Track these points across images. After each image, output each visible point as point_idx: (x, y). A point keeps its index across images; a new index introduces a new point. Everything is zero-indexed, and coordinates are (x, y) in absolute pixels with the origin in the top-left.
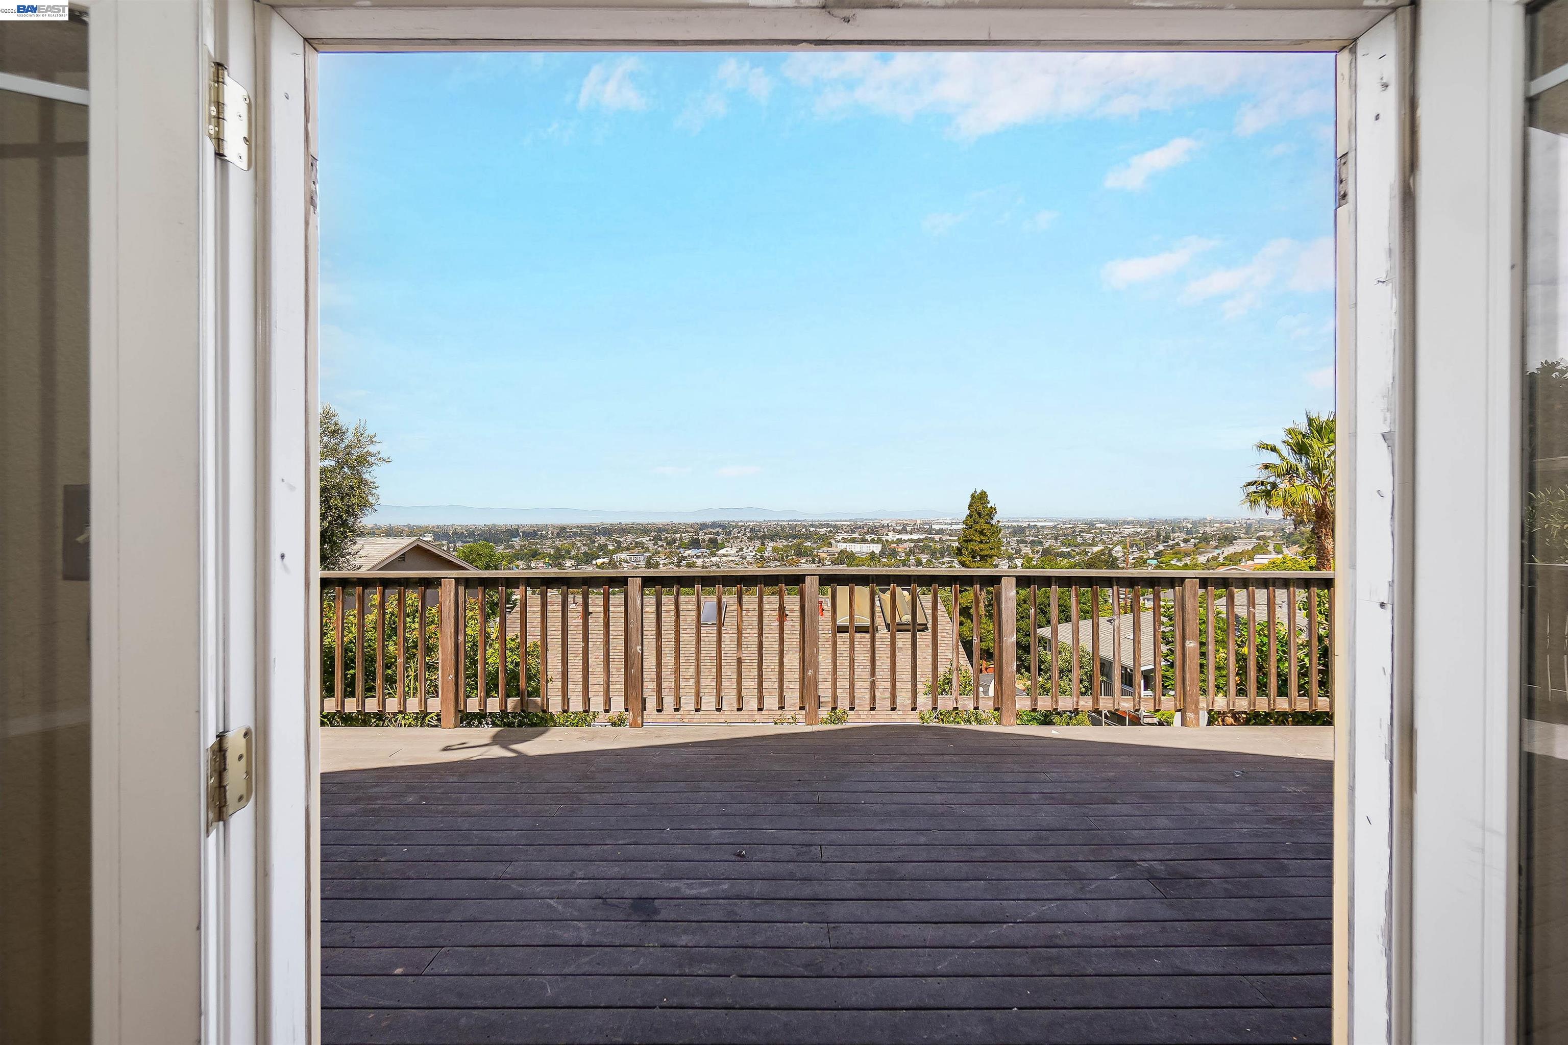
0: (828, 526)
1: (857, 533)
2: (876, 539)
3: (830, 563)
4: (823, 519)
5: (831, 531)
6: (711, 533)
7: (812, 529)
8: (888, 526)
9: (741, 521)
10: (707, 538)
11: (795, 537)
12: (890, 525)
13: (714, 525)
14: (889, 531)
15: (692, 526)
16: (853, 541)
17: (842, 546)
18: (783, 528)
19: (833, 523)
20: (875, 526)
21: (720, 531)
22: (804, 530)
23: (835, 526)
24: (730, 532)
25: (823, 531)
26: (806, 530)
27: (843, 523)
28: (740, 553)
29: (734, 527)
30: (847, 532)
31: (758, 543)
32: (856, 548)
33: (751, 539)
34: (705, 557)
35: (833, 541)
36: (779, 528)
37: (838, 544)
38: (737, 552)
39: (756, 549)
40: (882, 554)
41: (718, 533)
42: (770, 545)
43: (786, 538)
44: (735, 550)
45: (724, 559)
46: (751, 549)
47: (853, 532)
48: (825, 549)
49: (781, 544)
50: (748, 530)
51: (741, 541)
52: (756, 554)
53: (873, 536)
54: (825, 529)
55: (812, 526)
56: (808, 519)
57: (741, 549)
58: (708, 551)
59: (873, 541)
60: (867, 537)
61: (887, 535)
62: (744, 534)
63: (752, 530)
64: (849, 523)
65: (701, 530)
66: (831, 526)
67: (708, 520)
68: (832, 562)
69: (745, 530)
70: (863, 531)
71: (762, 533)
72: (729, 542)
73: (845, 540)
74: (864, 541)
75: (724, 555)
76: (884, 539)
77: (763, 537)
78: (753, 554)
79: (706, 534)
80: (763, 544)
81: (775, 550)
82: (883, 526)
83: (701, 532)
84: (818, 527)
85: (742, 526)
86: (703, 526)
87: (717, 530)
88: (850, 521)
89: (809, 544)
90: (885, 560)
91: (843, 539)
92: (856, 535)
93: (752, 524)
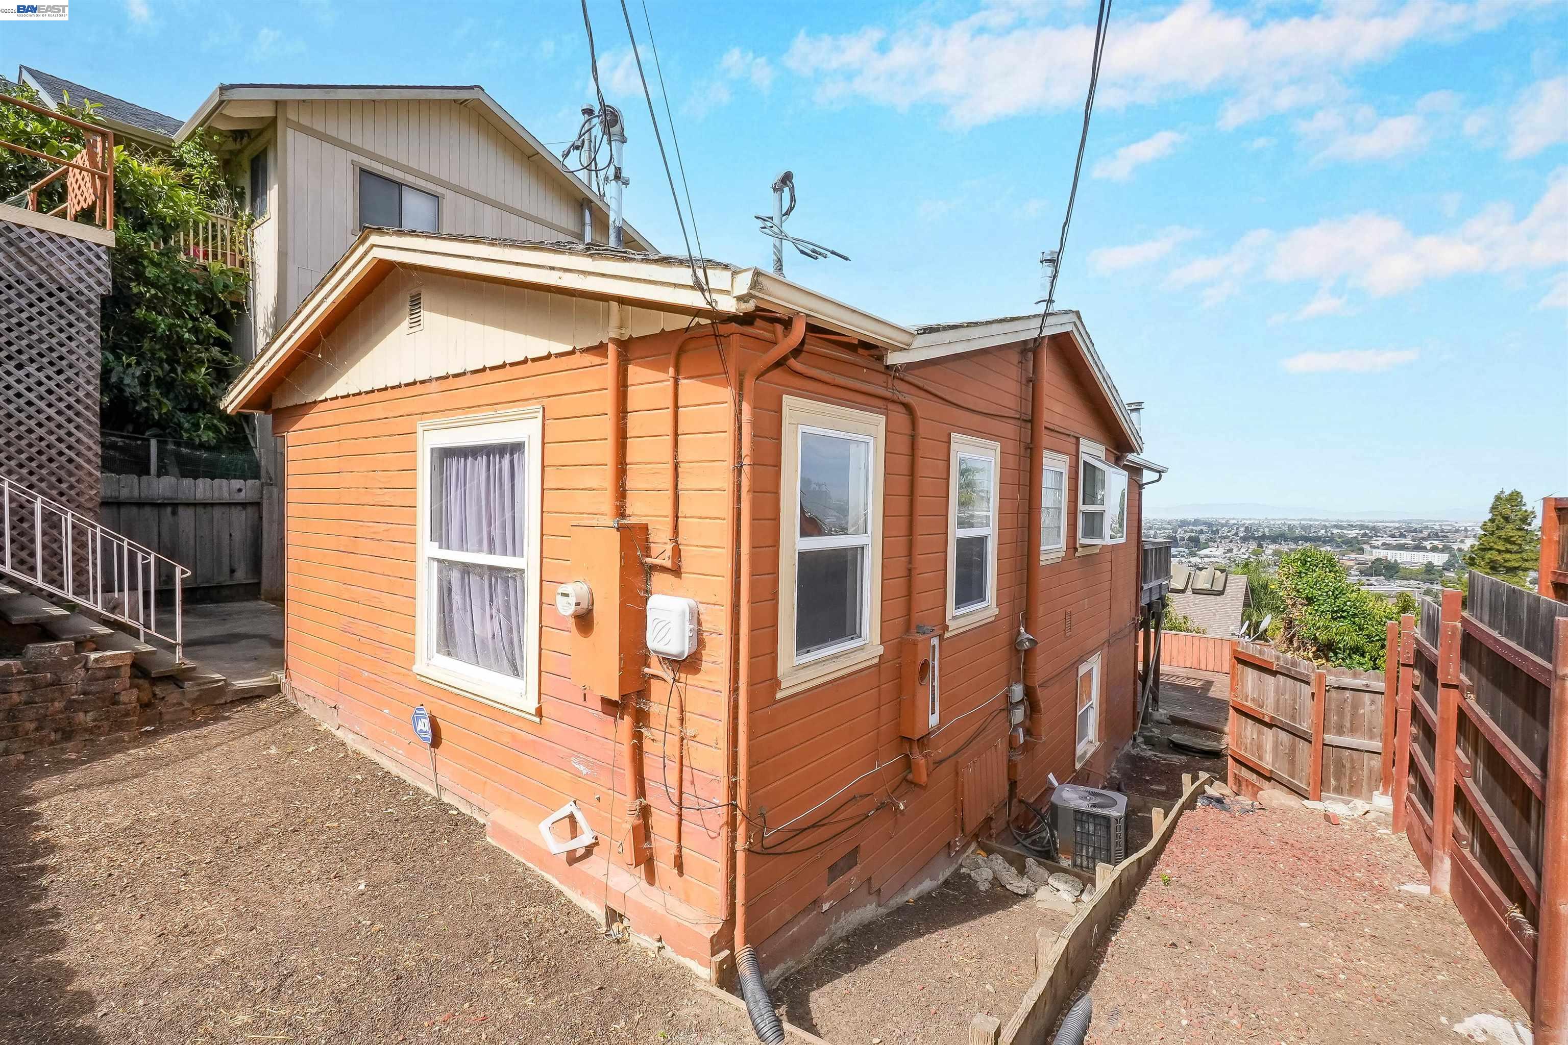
0: (1362, 527)
1: (1409, 538)
2: (1441, 547)
3: (1357, 573)
4: (1355, 519)
5: (1366, 534)
6: (1192, 531)
7: (1335, 531)
8: (1466, 530)
9: (1233, 519)
10: (1187, 536)
11: (1306, 539)
12: (1469, 529)
13: (1196, 522)
14: (1467, 537)
15: (1169, 523)
16: (1402, 547)
17: (1381, 554)
18: (1291, 528)
19: (1371, 524)
20: (1443, 531)
21: (1205, 529)
22: (1323, 531)
23: (1374, 528)
24: (1218, 531)
25: (1351, 533)
26: (1326, 532)
27: (1387, 524)
28: (1228, 555)
29: (1223, 525)
30: (1393, 536)
31: (1253, 546)
32: (1402, 557)
33: (1244, 539)
34: (1183, 556)
35: (1366, 547)
36: (1286, 528)
37: (1374, 550)
38: (1224, 553)
39: (1250, 551)
40: (1447, 567)
41: (1201, 532)
42: (1270, 548)
43: (1296, 540)
44: (1220, 551)
45: (1207, 560)
46: (1243, 550)
47: (1402, 536)
48: (1353, 556)
49: (1285, 548)
50: (1242, 529)
51: (1231, 542)
52: (1249, 557)
53: (1436, 542)
54: (1357, 531)
55: (1336, 527)
56: (1331, 518)
57: (1230, 551)
58: (1186, 550)
59: (1434, 549)
60: (1428, 544)
61: (1462, 542)
62: (1236, 534)
63: (1247, 528)
64: (1397, 525)
65: (1180, 527)
66: (1367, 528)
67: (1191, 517)
68: (1361, 572)
69: (1237, 528)
70: (1420, 535)
71: (1260, 534)
72: (1215, 542)
73: (1387, 546)
74: (1418, 548)
75: (1207, 556)
76: (1455, 547)
77: (1263, 537)
78: (1246, 556)
79: (1186, 532)
80: (1260, 546)
81: (1276, 553)
82: (1457, 531)
83: (1180, 530)
84: (1345, 528)
85: (1235, 524)
86: (1183, 523)
87: (1199, 528)
88: (1399, 522)
89: (1329, 548)
90: (1453, 575)
91: (1384, 544)
92: (1408, 541)
93: (1248, 522)
